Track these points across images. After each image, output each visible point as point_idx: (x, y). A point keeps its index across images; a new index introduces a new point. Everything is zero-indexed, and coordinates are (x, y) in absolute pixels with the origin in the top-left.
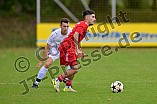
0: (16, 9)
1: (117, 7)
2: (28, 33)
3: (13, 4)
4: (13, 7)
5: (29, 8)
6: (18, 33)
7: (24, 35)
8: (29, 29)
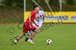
0: (14, 5)
1: (62, 4)
2: (20, 16)
3: (13, 2)
4: (13, 4)
5: (20, 4)
6: (15, 16)
7: (18, 17)
8: (20, 14)
